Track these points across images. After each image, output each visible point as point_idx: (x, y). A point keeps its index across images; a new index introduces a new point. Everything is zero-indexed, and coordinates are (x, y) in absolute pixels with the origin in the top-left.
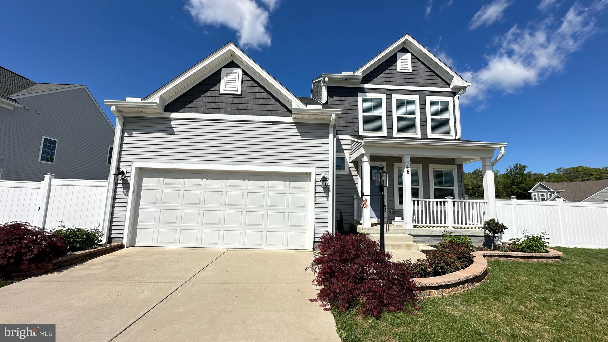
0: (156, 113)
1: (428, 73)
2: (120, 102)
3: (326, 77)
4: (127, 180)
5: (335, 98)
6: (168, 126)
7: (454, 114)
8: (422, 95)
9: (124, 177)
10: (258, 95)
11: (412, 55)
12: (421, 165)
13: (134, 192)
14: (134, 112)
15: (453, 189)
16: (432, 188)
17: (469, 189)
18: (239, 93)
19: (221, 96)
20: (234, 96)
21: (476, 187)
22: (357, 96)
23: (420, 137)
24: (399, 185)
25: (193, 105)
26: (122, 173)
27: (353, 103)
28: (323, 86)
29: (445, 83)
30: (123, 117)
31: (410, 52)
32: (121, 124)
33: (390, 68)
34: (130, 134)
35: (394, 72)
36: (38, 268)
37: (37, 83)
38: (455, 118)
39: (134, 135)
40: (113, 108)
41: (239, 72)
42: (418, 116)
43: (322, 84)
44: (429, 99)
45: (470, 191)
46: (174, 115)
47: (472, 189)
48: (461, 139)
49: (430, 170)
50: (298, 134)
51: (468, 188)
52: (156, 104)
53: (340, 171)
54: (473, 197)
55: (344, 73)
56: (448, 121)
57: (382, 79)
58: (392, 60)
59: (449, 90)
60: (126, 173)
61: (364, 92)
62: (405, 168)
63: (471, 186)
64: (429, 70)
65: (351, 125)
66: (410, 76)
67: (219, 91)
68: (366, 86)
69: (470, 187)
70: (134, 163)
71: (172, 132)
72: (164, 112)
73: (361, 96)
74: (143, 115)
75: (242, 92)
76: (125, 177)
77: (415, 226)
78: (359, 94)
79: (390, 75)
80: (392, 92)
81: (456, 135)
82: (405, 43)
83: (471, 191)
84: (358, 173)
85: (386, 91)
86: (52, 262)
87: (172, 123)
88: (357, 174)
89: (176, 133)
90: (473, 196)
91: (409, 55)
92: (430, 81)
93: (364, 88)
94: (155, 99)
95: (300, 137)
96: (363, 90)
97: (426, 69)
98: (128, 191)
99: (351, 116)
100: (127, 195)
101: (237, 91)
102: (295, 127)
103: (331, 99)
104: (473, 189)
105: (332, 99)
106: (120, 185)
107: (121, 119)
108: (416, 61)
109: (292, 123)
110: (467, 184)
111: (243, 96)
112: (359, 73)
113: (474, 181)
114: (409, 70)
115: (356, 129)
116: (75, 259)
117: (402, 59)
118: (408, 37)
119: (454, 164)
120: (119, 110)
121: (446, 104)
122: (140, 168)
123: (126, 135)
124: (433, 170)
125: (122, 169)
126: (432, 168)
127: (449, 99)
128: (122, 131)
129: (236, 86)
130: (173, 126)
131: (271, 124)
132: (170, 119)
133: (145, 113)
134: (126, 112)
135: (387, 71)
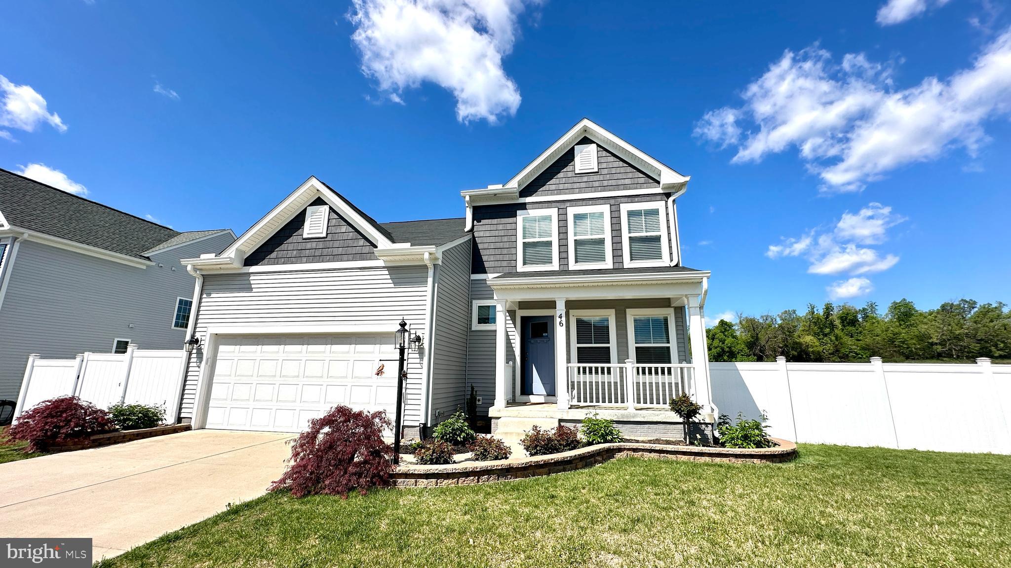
0: (235, 269)
1: (622, 170)
2: (195, 261)
3: (467, 195)
4: (201, 349)
5: (484, 222)
6: (246, 282)
7: (668, 227)
8: (615, 203)
9: (198, 345)
10: (345, 236)
11: (598, 145)
12: (614, 310)
13: (207, 363)
14: (213, 269)
15: (668, 348)
16: (632, 346)
17: (932, 344)
18: (324, 235)
19: (304, 241)
20: (318, 240)
21: (949, 340)
22: (515, 216)
23: (612, 268)
24: (578, 343)
25: (274, 255)
26: (197, 341)
27: (509, 227)
28: (467, 207)
29: (652, 181)
30: (203, 275)
31: (594, 142)
32: (200, 285)
33: (565, 170)
34: (209, 295)
35: (570, 174)
36: (75, 444)
37: (181, 232)
38: (669, 234)
39: (213, 295)
40: (189, 268)
41: (326, 208)
42: (608, 236)
43: (467, 205)
44: (625, 208)
45: (935, 347)
46: (253, 269)
47: (940, 344)
48: (681, 266)
49: (627, 316)
50: (390, 281)
51: (930, 341)
52: (229, 259)
53: (486, 326)
54: (945, 359)
55: (490, 187)
56: (657, 239)
57: (553, 187)
58: (568, 157)
59: (659, 190)
60: (201, 341)
61: (526, 209)
62: (558, 318)
63: (938, 336)
64: (625, 165)
65: (507, 258)
66: (596, 178)
67: (302, 235)
68: (528, 200)
69: (935, 340)
70: (209, 329)
71: (250, 289)
72: (244, 266)
73: (520, 215)
74: (222, 272)
75: (327, 234)
76: (200, 345)
77: (571, 407)
78: (518, 212)
79: (564, 179)
80: (568, 204)
81: (672, 260)
82: (586, 131)
83: (939, 348)
84: (515, 327)
85: (558, 204)
86: (89, 438)
87: (252, 278)
88: (514, 329)
89: (254, 290)
90: (945, 357)
91: (594, 146)
92: (627, 181)
93: (525, 204)
94: (231, 253)
95: (392, 285)
96: (523, 206)
97: (621, 164)
98: (200, 363)
99: (507, 245)
100: (199, 367)
101: (322, 233)
102: (387, 272)
103: (478, 224)
104: (942, 343)
105: (480, 224)
106: (194, 356)
107: (200, 278)
108: (604, 153)
109: (384, 267)
110: (926, 333)
111: (329, 238)
112: (514, 185)
113: (942, 326)
114: (593, 169)
115: (513, 263)
116: (121, 437)
117: (581, 154)
118: (586, 123)
119: (669, 306)
120: (195, 269)
121: (655, 212)
122: (217, 334)
123: (204, 296)
124: (633, 317)
125: (198, 335)
126: (632, 315)
127: (659, 205)
128: (201, 292)
129: (321, 228)
130: (252, 282)
131: (359, 270)
132: (249, 274)
133: (224, 269)
134: (206, 270)
135: (561, 175)
